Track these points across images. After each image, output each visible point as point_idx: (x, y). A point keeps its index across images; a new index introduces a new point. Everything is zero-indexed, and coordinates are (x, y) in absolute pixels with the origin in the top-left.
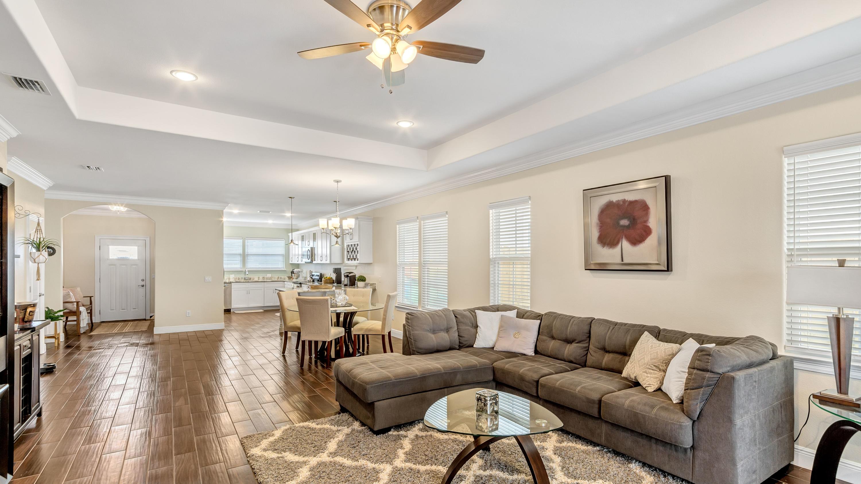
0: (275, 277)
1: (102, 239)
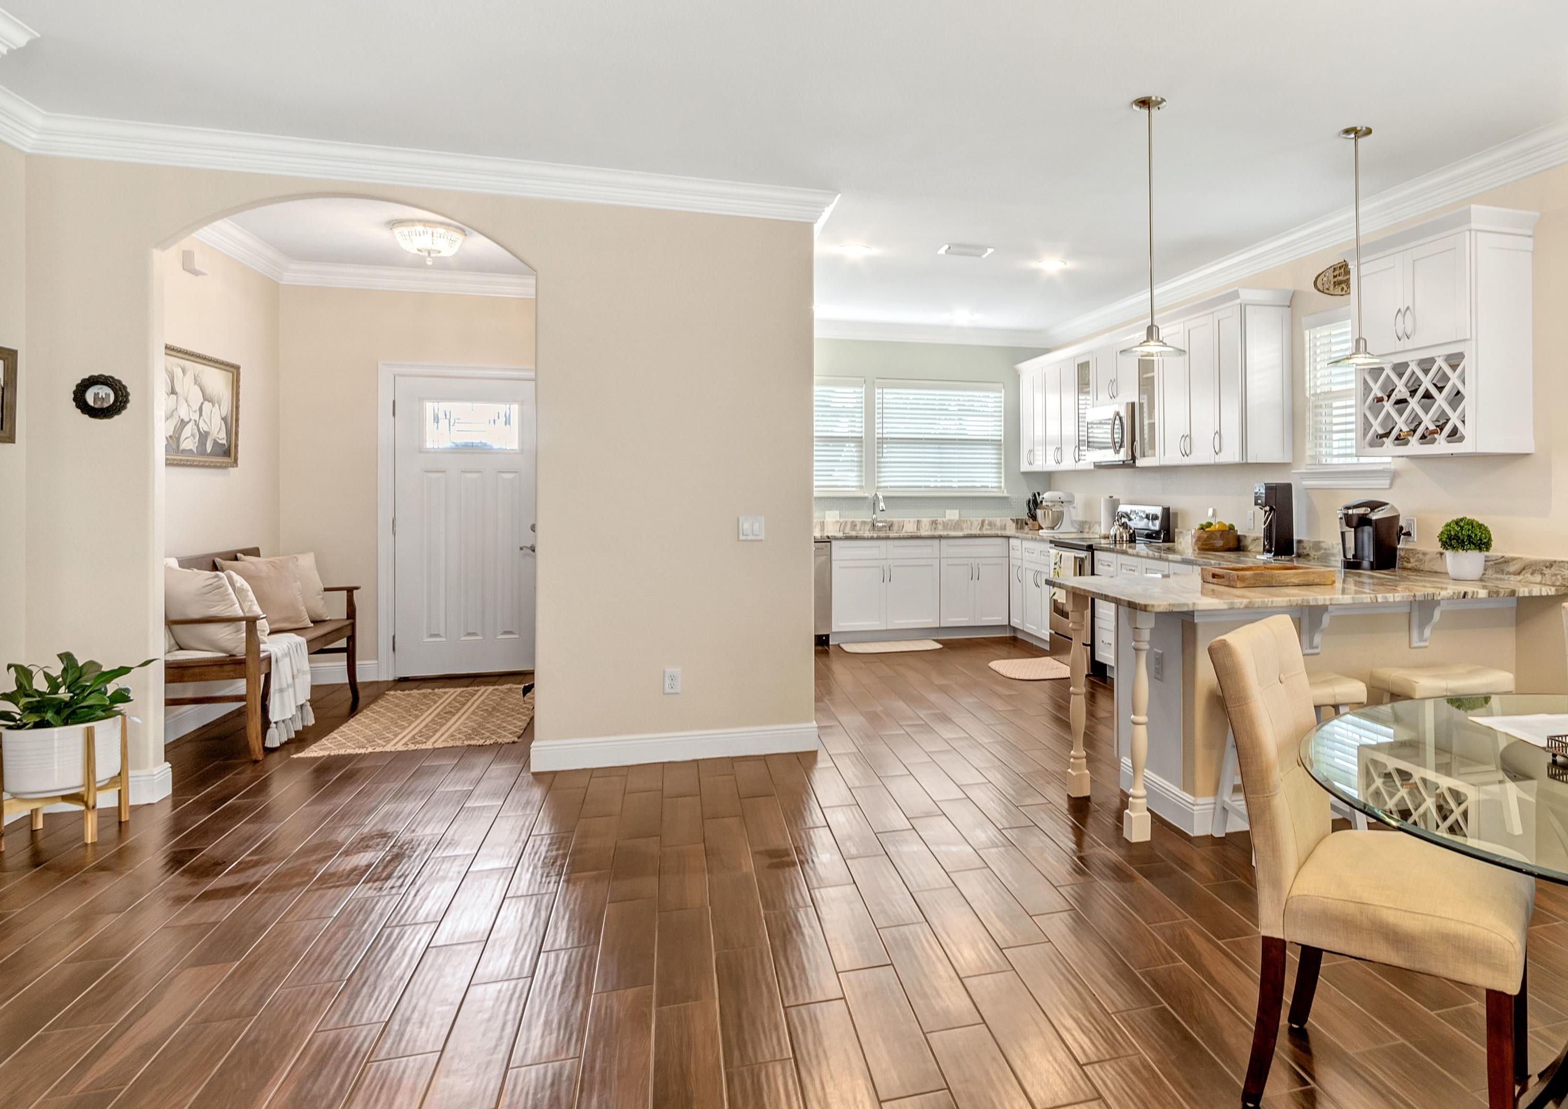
0: (974, 519)
1: (400, 375)
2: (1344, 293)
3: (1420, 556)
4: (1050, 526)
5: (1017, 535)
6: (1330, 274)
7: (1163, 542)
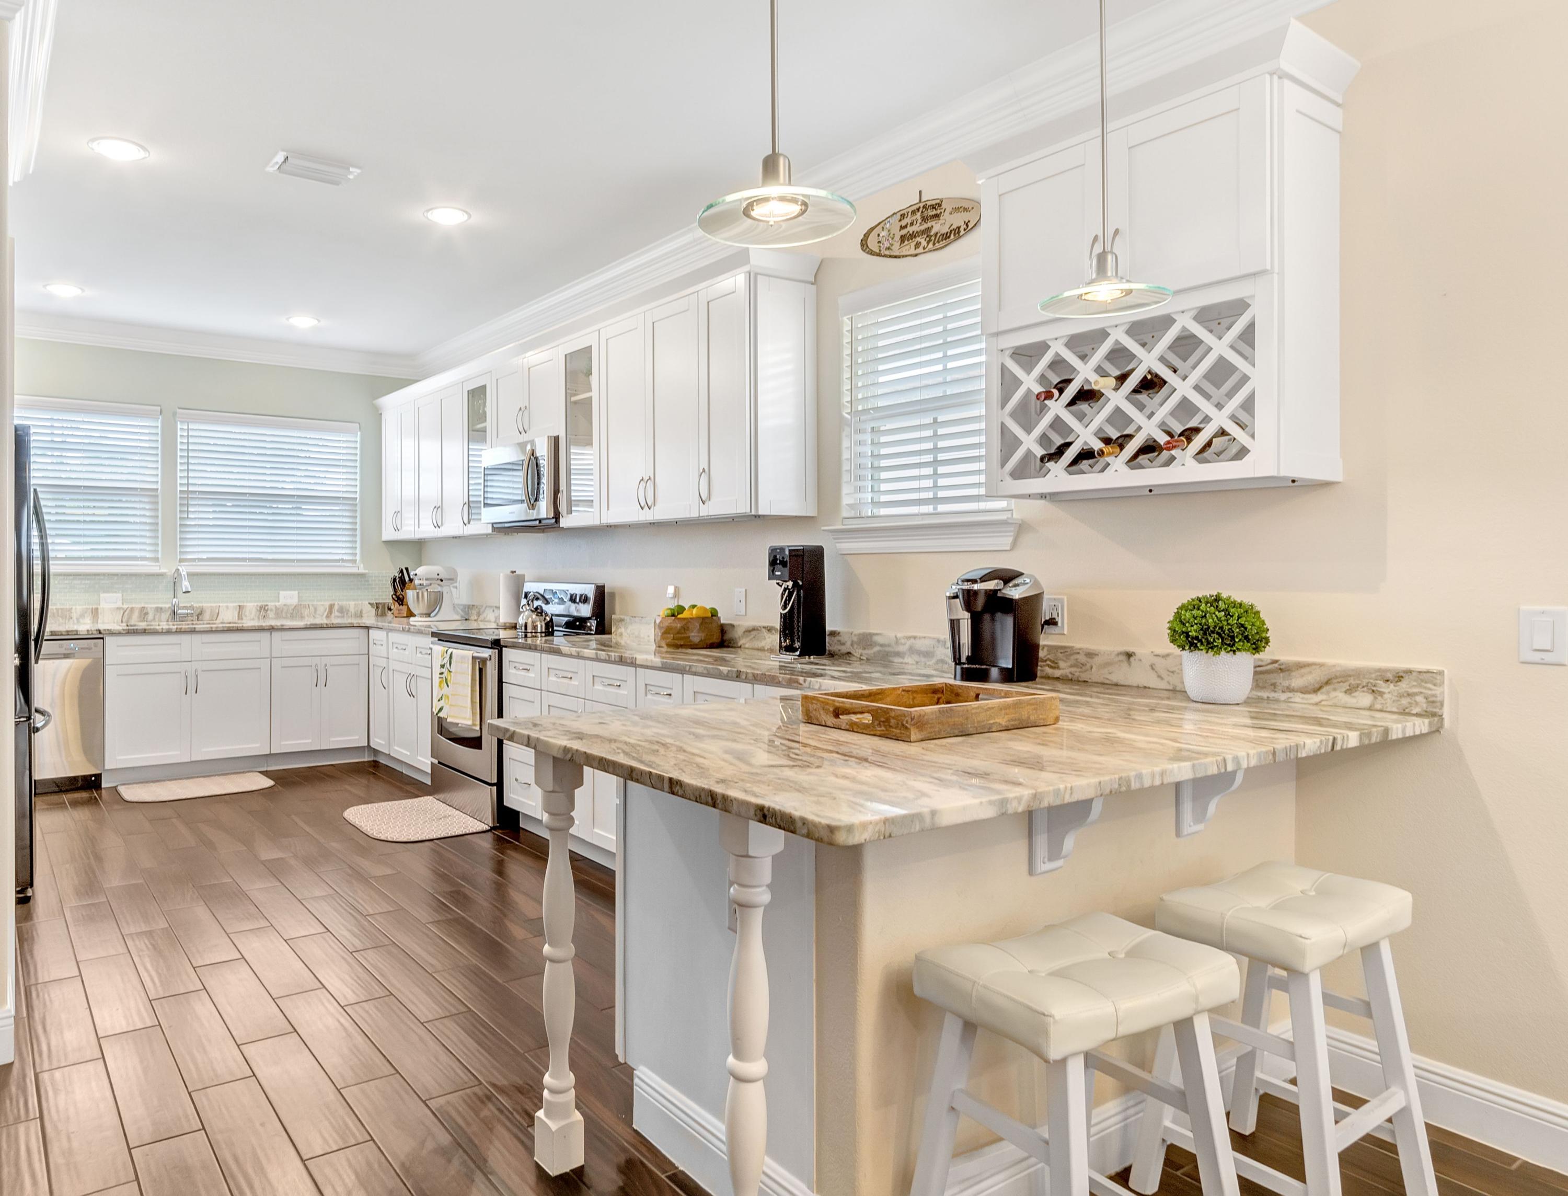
0: (319, 604)
2: (920, 250)
3: (1082, 658)
4: (425, 612)
5: (380, 624)
6: (895, 224)
7: (596, 634)
